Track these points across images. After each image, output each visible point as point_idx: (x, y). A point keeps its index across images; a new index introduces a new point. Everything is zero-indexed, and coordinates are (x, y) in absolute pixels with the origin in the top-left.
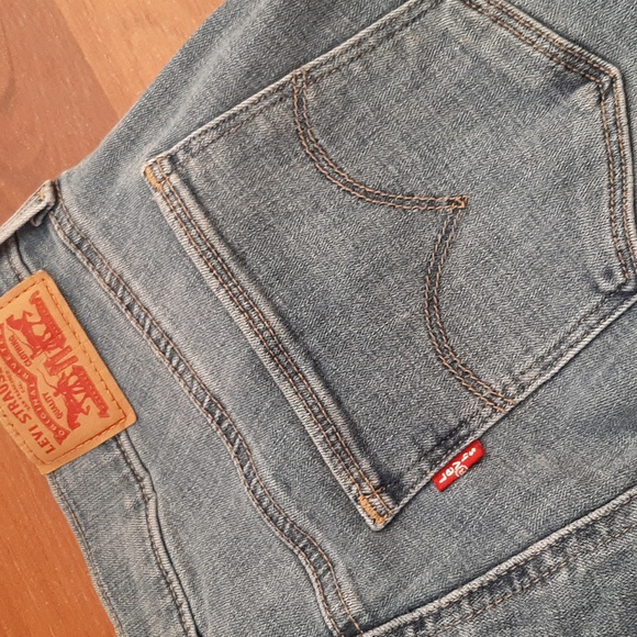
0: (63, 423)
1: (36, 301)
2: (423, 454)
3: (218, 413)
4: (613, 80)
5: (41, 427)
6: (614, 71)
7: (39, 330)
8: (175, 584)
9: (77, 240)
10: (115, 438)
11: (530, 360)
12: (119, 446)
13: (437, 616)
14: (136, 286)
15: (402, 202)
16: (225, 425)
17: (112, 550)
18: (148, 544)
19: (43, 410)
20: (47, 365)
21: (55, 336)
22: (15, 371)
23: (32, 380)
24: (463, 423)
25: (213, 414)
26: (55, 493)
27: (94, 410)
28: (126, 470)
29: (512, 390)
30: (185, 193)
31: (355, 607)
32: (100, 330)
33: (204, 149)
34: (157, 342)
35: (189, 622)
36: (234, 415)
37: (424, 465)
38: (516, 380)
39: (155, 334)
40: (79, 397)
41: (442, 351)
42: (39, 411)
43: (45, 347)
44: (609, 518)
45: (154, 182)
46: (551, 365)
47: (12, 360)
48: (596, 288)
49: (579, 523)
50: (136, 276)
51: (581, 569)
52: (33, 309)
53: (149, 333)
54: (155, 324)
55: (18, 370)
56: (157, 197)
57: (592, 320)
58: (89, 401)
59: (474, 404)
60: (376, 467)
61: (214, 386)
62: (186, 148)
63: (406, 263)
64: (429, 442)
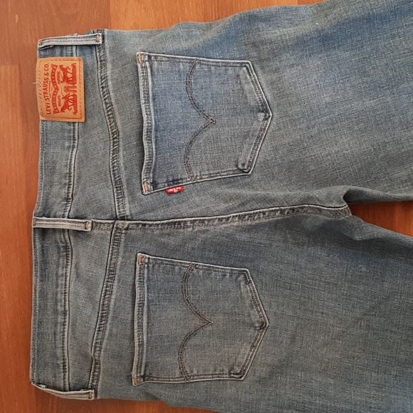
0: (60, 108)
1: (74, 66)
2: (168, 182)
3: (115, 136)
4: (269, 116)
5: (51, 105)
6: (271, 114)
7: (69, 75)
8: (72, 178)
9: (102, 59)
10: (74, 123)
11: (207, 172)
12: (74, 126)
13: (150, 225)
14: (110, 83)
15: (201, 111)
16: (115, 140)
17: (53, 156)
18: (69, 161)
19: (55, 101)
20: (65, 87)
21: (73, 81)
22: (53, 83)
23: (57, 89)
24: (181, 179)
25: (114, 135)
26: (41, 127)
27: (73, 110)
28: (72, 135)
29: (198, 178)
30: (149, 70)
31: (128, 213)
32: (90, 88)
33: (161, 61)
34: (106, 104)
35: (71, 191)
36: (121, 140)
37: (166, 185)
38: (200, 175)
39: (107, 101)
40: (70, 104)
41: (186, 157)
42: (54, 100)
43: (68, 81)
44: (209, 220)
45: (140, 60)
46: (212, 177)
47: (54, 79)
48: (237, 166)
49: (201, 218)
50: (112, 80)
51: (196, 230)
52: (71, 68)
53: (105, 99)
54: (109, 98)
55: (54, 83)
56: (139, 65)
57: (231, 173)
58: (72, 107)
59: (186, 176)
60: (153, 178)
61: (120, 128)
62: (156, 57)
63: (192, 128)
64: (171, 179)
